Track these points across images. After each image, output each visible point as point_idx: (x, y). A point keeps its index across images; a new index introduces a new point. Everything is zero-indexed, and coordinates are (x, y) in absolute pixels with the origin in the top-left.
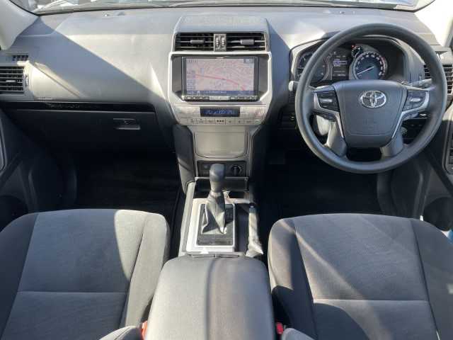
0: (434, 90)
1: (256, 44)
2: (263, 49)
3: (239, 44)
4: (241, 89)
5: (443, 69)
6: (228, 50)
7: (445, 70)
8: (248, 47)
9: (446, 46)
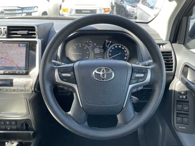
0: (154, 67)
1: (28, 34)
2: (35, 38)
3: (16, 34)
4: (15, 66)
5: (161, 55)
6: (8, 37)
7: (163, 55)
8: (23, 36)
9: (166, 40)
